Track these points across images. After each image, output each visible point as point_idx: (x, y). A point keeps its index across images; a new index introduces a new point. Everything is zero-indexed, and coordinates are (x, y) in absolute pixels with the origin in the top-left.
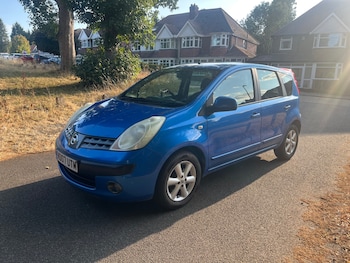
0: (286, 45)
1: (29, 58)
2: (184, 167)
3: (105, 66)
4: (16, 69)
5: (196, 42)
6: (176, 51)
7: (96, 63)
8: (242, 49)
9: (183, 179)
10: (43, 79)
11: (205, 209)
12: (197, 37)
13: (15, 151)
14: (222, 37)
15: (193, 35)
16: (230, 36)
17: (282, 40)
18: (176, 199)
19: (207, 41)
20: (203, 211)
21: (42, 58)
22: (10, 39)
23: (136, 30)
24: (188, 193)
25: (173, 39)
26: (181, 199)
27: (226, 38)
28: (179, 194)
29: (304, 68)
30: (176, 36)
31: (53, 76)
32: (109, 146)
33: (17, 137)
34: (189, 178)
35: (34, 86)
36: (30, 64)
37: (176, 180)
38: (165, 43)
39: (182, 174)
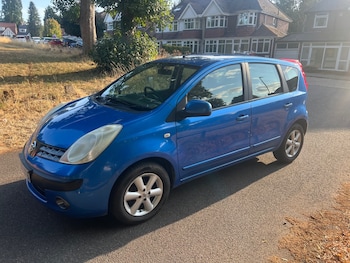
0: (321, 22)
1: (57, 43)
2: (146, 180)
3: (121, 51)
4: (44, 54)
5: (222, 21)
6: (201, 31)
7: (111, 48)
8: (271, 28)
9: (146, 192)
10: (64, 64)
11: (170, 226)
12: (222, 17)
13: (8, 145)
14: (249, 16)
15: (218, 14)
16: (259, 14)
17: (316, 17)
18: (138, 214)
19: (232, 20)
20: (168, 227)
21: (71, 41)
22: (43, 23)
23: (152, 13)
24: (152, 207)
25: (197, 19)
26: (143, 213)
27: (254, 16)
28: (142, 207)
29: (340, 47)
30: (200, 16)
31: (75, 61)
32: (60, 157)
33: (14, 129)
34: (153, 191)
35: (54, 72)
36: (57, 48)
37: (136, 194)
38: (189, 23)
39: (144, 187)
